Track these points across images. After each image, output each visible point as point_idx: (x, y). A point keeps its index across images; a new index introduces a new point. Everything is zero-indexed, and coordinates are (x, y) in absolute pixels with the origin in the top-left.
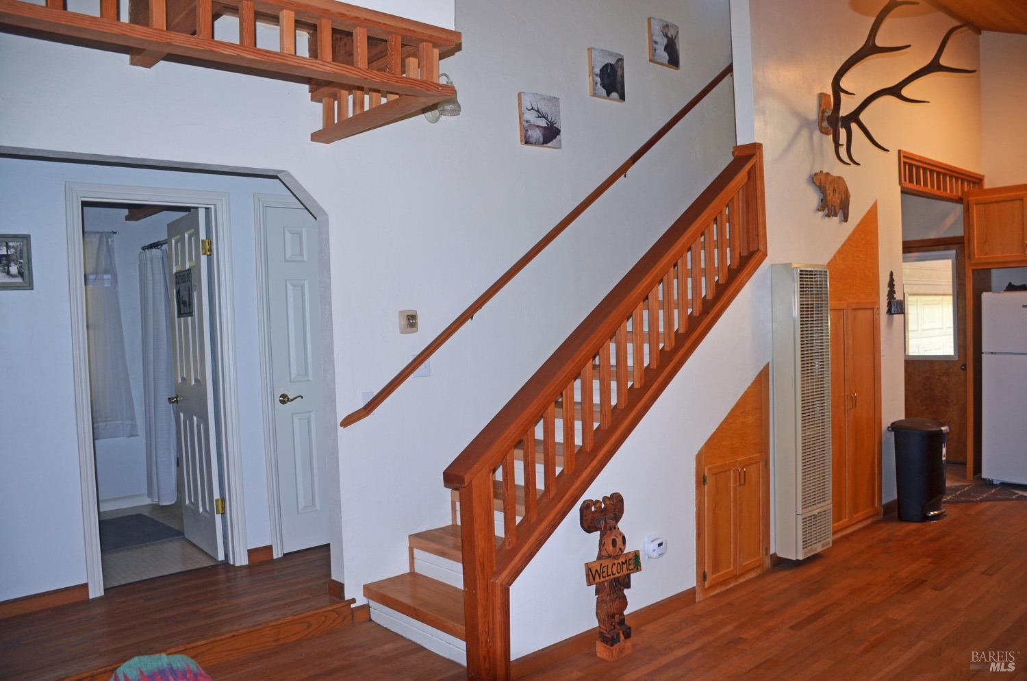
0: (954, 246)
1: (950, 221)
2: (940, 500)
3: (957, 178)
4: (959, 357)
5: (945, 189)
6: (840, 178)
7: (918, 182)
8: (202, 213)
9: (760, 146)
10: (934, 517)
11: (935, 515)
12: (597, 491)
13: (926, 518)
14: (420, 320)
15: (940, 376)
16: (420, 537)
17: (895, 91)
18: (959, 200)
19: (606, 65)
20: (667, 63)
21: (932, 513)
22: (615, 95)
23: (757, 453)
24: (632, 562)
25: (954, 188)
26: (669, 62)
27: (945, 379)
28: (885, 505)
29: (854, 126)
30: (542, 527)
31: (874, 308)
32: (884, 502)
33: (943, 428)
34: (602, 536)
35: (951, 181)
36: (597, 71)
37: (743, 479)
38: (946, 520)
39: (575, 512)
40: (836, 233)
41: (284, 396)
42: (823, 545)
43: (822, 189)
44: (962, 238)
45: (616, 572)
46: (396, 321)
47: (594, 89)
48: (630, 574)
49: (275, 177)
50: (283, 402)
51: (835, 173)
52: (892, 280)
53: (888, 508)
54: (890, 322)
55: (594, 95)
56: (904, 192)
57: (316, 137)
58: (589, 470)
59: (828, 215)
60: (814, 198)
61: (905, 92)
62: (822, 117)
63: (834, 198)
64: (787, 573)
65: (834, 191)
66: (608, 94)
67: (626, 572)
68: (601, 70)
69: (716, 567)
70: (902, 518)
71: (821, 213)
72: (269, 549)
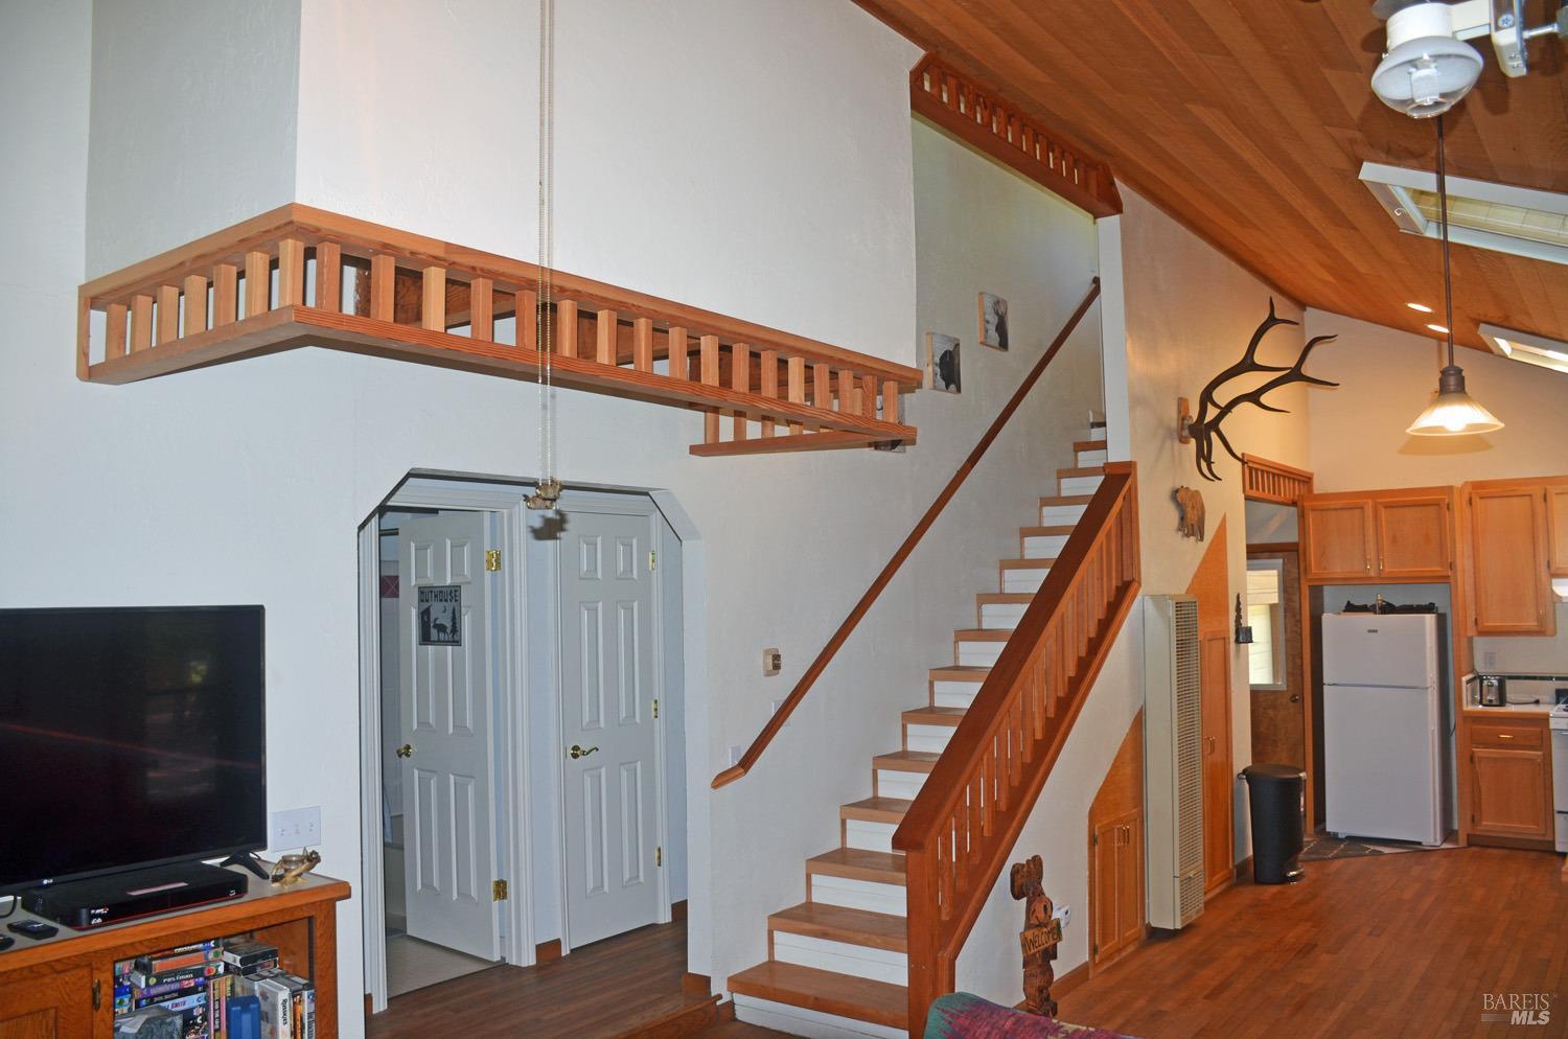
0: (1281, 554)
1: (1274, 524)
2: (1296, 859)
3: (1289, 478)
4: (1288, 686)
5: (1280, 494)
6: (1197, 492)
7: (1258, 489)
8: (487, 516)
9: (1135, 463)
10: (1294, 878)
11: (1294, 876)
12: (1019, 855)
13: (1286, 880)
14: (783, 662)
15: (1265, 709)
16: (785, 917)
17: (1254, 397)
18: (1294, 504)
19: (946, 352)
20: (997, 345)
21: (1291, 873)
22: (953, 387)
23: (1135, 808)
24: (1055, 931)
25: (1288, 490)
26: (1000, 345)
27: (1271, 712)
28: (1239, 864)
29: (1213, 435)
30: (978, 894)
31: (1225, 639)
32: (1236, 863)
33: (1302, 775)
34: (1029, 904)
35: (1284, 481)
36: (937, 360)
37: (1125, 836)
38: (1304, 881)
39: (1005, 876)
40: (1193, 552)
41: (576, 748)
42: (1197, 912)
43: (1180, 506)
44: (1297, 544)
45: (1044, 941)
46: (760, 661)
47: (934, 381)
48: (1056, 944)
49: (647, 494)
50: (575, 756)
51: (1193, 488)
52: (1239, 603)
53: (1241, 869)
54: (1238, 651)
55: (935, 388)
56: (1248, 498)
57: (695, 450)
58: (1011, 831)
59: (1187, 535)
60: (1173, 516)
61: (1264, 399)
62: (1183, 424)
63: (1192, 516)
64: (1166, 945)
65: (1193, 507)
66: (947, 387)
67: (1052, 942)
68: (942, 358)
69: (1105, 939)
70: (1259, 880)
71: (1180, 533)
72: (557, 943)
